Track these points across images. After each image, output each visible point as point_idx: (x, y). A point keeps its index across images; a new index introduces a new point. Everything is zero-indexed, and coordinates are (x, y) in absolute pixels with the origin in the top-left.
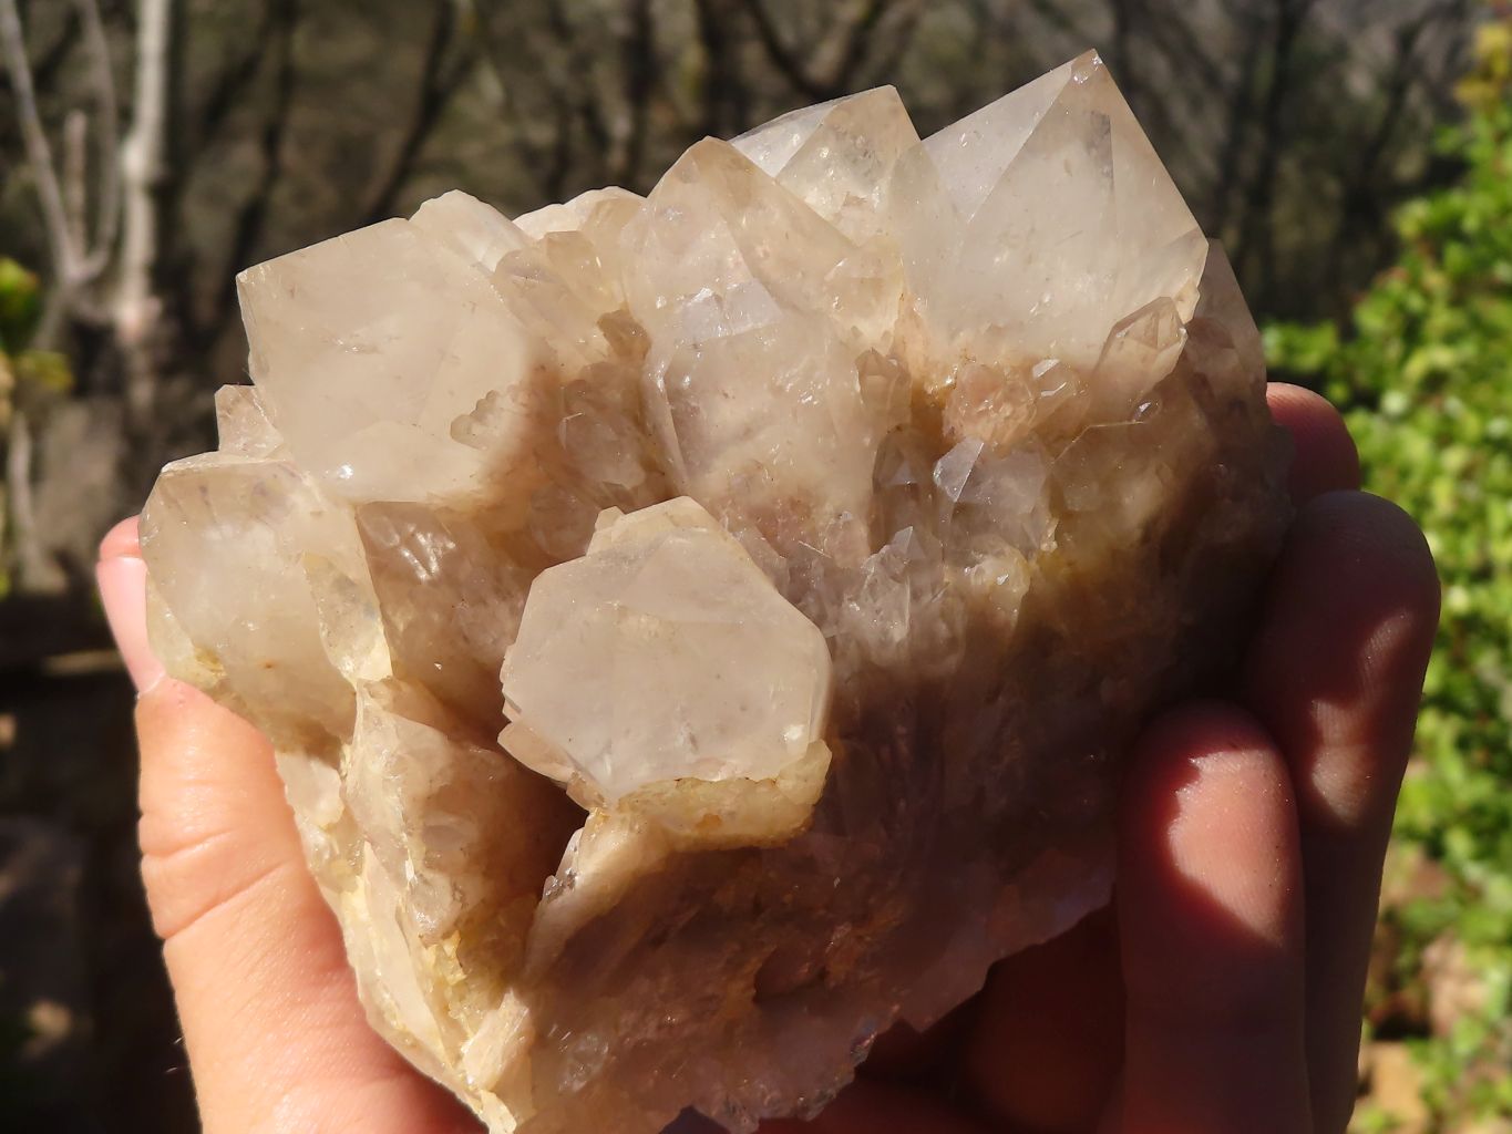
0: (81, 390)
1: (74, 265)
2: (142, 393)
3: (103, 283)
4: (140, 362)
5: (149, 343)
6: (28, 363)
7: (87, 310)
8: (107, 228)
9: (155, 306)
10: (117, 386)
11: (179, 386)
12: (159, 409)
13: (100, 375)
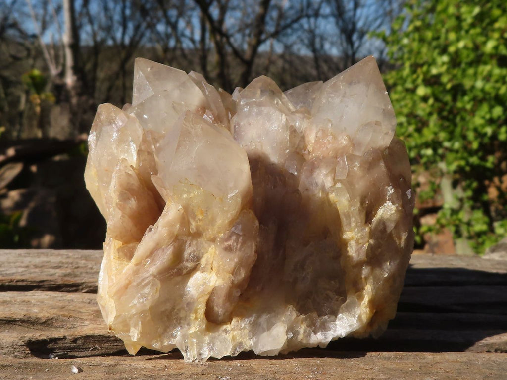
0: (58, 102)
1: (54, 71)
2: (74, 101)
3: (62, 74)
4: (73, 93)
5: (74, 87)
6: (43, 96)
7: (58, 81)
8: (62, 61)
9: (75, 78)
10: (68, 99)
11: (84, 98)
12: (79, 105)
13: (63, 98)
